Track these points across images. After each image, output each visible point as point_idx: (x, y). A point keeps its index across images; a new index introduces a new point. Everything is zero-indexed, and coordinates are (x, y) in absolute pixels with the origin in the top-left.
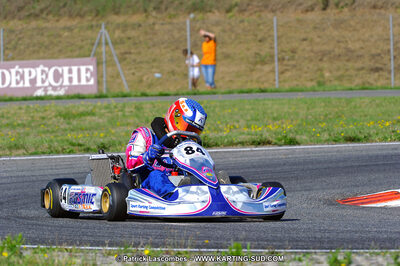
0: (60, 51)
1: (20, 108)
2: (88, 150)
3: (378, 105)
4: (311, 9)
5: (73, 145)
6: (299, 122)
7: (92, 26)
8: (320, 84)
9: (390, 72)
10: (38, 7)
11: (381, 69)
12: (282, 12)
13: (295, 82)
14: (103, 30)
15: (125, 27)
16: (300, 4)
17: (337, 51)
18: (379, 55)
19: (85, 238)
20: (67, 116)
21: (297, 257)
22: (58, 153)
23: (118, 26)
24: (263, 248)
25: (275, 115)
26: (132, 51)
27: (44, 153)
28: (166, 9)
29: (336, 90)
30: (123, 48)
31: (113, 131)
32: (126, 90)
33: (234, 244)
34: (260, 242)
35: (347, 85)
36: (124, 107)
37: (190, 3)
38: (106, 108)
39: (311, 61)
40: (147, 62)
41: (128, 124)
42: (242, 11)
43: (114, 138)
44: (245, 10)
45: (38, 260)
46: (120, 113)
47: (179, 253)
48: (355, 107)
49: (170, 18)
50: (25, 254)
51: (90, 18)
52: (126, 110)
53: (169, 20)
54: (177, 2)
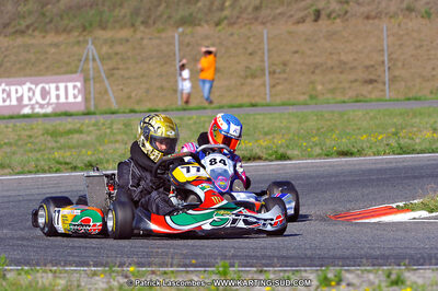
0: (47, 68)
1: (7, 127)
2: (75, 168)
3: (371, 119)
4: (302, 21)
5: (61, 164)
6: (291, 136)
7: (79, 42)
8: (311, 97)
9: (384, 84)
10: (24, 24)
11: (376, 81)
12: (273, 24)
13: (287, 96)
14: (90, 46)
15: (113, 42)
16: (291, 16)
17: (330, 63)
18: (373, 66)
19: (71, 258)
20: (54, 134)
21: (287, 274)
22: (44, 172)
23: (105, 41)
24: (252, 266)
25: (266, 129)
26: (120, 66)
27: (30, 172)
28: (154, 23)
29: (328, 103)
30: (111, 64)
31: (101, 149)
32: (114, 106)
33: (221, 263)
34: (248, 261)
35: (340, 98)
36: (112, 123)
37: (178, 17)
38: (94, 125)
39: (303, 73)
40: (136, 78)
41: (116, 141)
42: (231, 24)
43: (101, 156)
44: (234, 23)
45: (22, 282)
46: (108, 131)
47: (165, 273)
48: (348, 120)
49: (159, 32)
50: (9, 276)
51: (76, 34)
52: (114, 127)
53: (157, 35)
54: (165, 16)
